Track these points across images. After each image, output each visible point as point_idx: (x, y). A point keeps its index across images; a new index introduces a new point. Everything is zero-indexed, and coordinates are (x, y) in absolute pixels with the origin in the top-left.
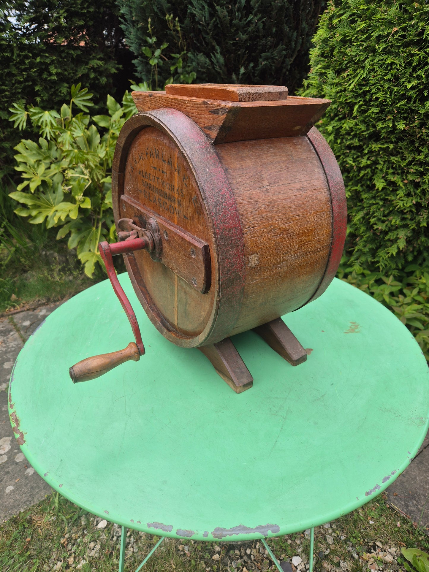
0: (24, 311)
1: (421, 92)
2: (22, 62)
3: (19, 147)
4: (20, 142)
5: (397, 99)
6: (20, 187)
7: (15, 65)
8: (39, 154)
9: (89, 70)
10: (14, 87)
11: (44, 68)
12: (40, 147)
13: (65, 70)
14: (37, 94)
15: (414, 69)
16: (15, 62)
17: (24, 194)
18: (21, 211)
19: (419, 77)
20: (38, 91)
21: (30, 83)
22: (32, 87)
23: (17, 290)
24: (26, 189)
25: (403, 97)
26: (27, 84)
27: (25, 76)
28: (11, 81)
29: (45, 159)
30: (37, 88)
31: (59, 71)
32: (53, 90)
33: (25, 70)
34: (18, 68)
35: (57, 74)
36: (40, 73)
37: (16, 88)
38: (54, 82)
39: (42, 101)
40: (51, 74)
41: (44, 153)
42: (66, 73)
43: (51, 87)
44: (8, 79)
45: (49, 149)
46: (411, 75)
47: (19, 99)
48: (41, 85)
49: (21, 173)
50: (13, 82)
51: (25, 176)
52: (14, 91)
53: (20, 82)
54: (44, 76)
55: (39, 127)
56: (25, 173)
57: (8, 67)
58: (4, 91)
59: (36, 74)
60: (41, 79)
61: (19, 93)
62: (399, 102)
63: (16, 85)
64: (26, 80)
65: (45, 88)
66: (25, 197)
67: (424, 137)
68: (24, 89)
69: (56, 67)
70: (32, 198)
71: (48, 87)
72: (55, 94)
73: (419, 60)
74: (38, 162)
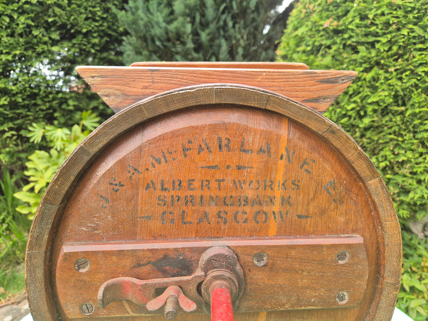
0: (9, 305)
1: (358, 112)
2: (47, 96)
3: (32, 157)
4: (34, 152)
5: (340, 117)
6: (26, 188)
7: (41, 99)
8: (49, 162)
9: (99, 104)
10: (37, 114)
11: (64, 101)
12: (51, 156)
13: (81, 103)
14: (55, 119)
15: (351, 96)
16: (41, 97)
17: (28, 194)
18: (22, 208)
19: (355, 102)
20: (56, 117)
21: (51, 111)
22: (52, 114)
23: (5, 283)
24: (32, 190)
25: (345, 116)
26: (48, 111)
27: (48, 106)
28: (35, 109)
29: (53, 165)
30: (56, 115)
31: (76, 103)
32: (69, 117)
33: (49, 102)
34: (43, 100)
35: (74, 106)
36: (61, 104)
37: (39, 114)
38: (71, 111)
39: (59, 124)
40: (68, 105)
41: (54, 161)
42: (81, 105)
43: (68, 114)
44: (33, 107)
45: (58, 157)
46: (349, 100)
47: (39, 122)
48: (60, 112)
49: (29, 177)
50: (38, 109)
51: (32, 179)
52: (36, 116)
53: (42, 110)
54: (64, 106)
55: (51, 141)
56: (33, 176)
57: (35, 99)
58: (28, 116)
59: (57, 105)
60: (61, 109)
61: (41, 118)
62: (341, 119)
63: (40, 112)
64: (48, 109)
65: (63, 115)
66: (29, 196)
67: (365, 144)
68: (46, 115)
69: (74, 101)
70: (34, 197)
71: (65, 114)
72: (70, 119)
73: (354, 90)
74: (47, 168)
